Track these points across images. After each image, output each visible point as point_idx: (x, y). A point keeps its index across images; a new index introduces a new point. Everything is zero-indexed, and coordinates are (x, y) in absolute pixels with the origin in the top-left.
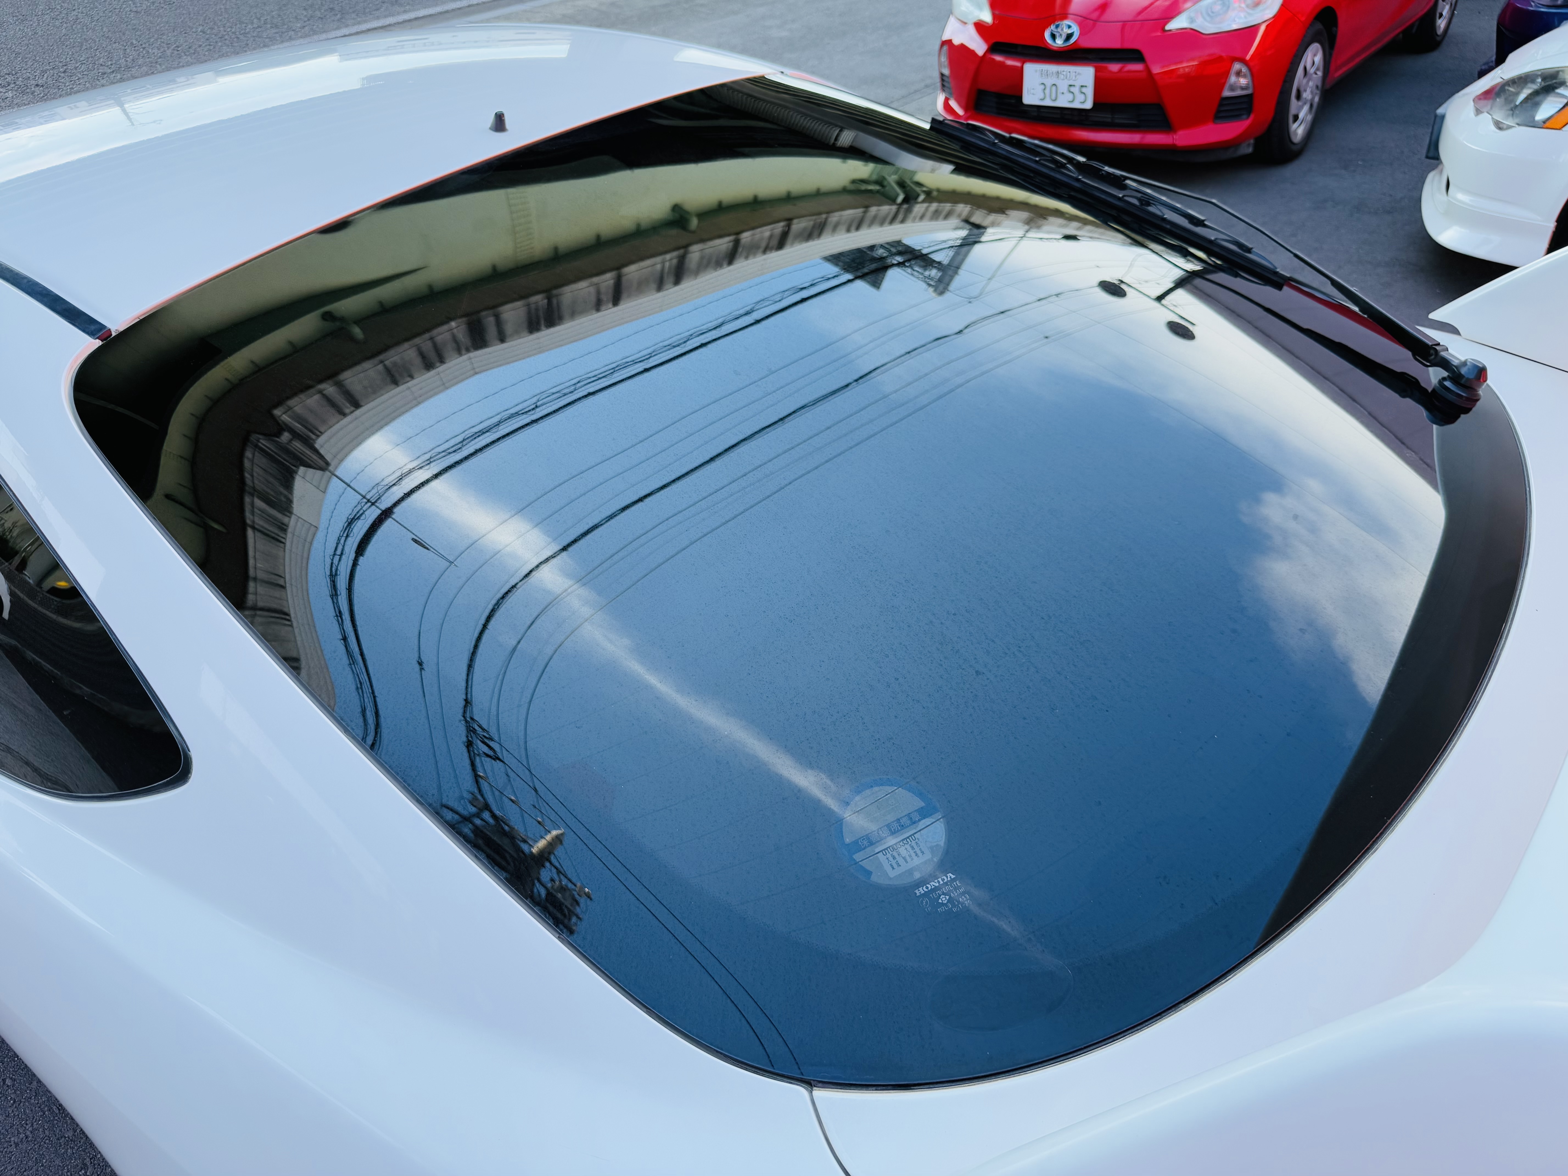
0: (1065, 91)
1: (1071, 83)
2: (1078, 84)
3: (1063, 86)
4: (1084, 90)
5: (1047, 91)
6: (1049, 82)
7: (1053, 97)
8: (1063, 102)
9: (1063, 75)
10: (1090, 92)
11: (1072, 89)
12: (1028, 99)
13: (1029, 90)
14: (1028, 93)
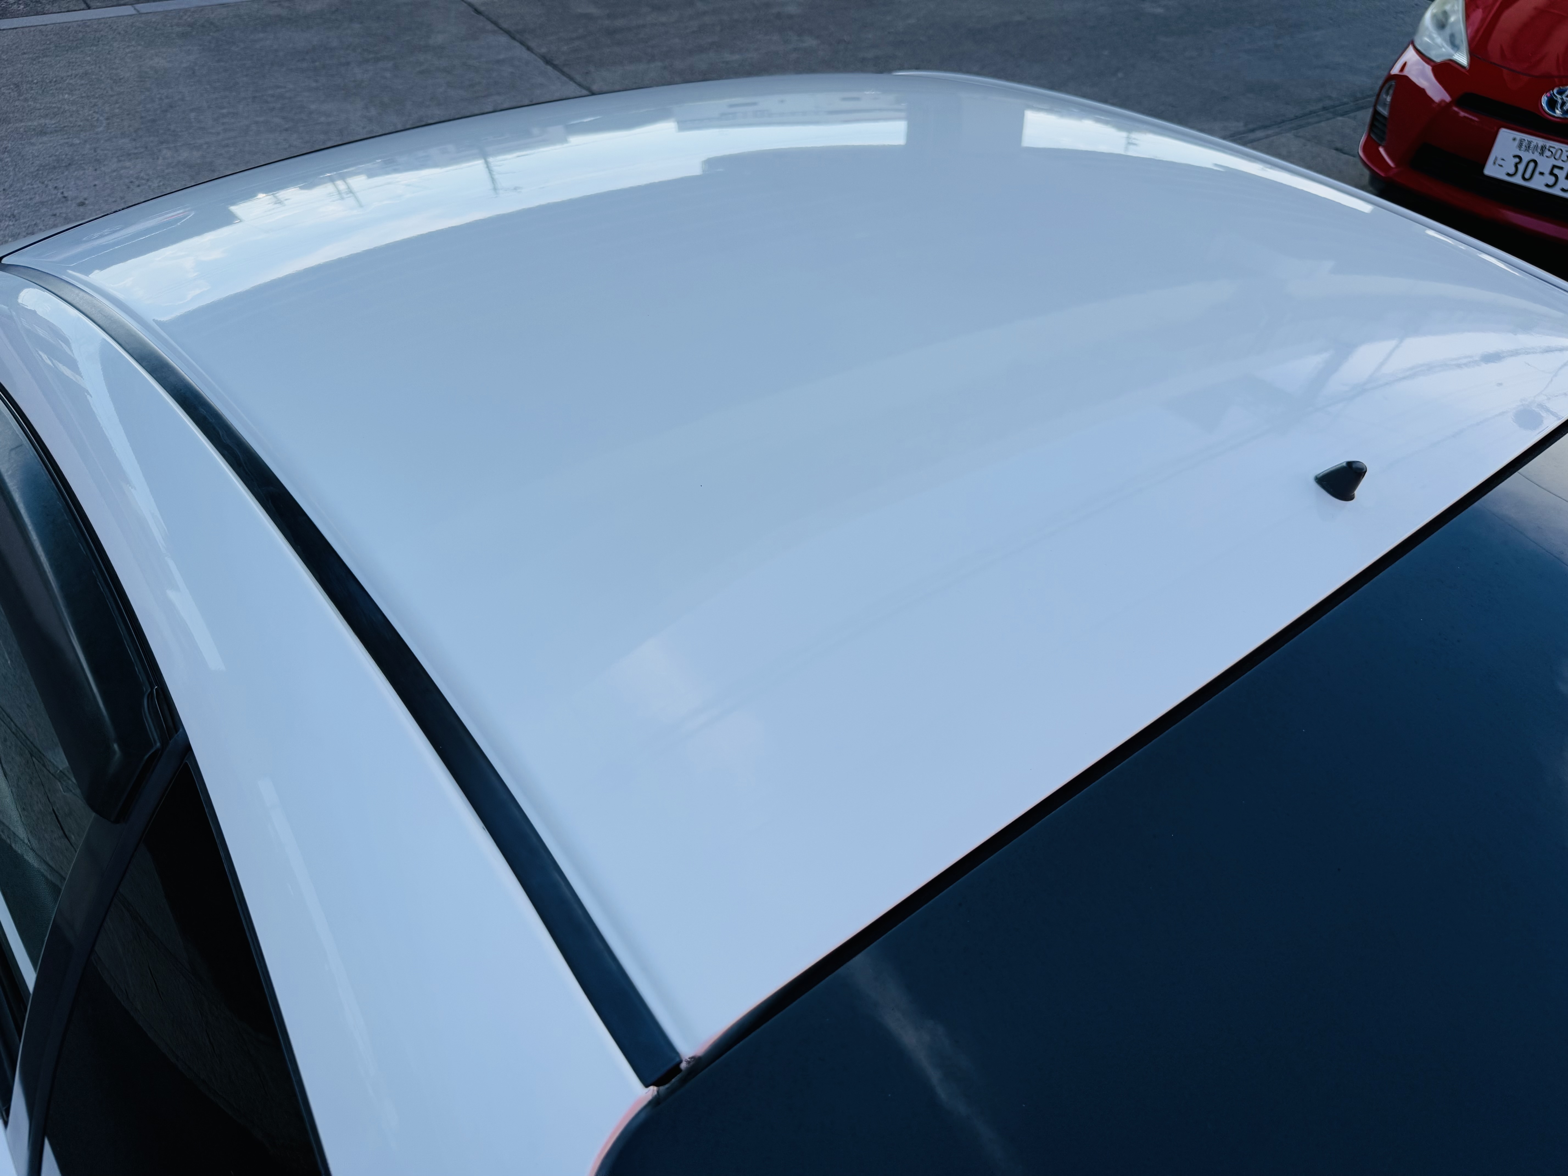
0: (1547, 171)
1: (1558, 163)
3: (1545, 164)
5: (1521, 167)
6: (1526, 156)
7: (1527, 176)
8: (1538, 184)
9: (1551, 152)
11: (1556, 171)
12: (1490, 170)
13: (1496, 159)
14: (1494, 163)
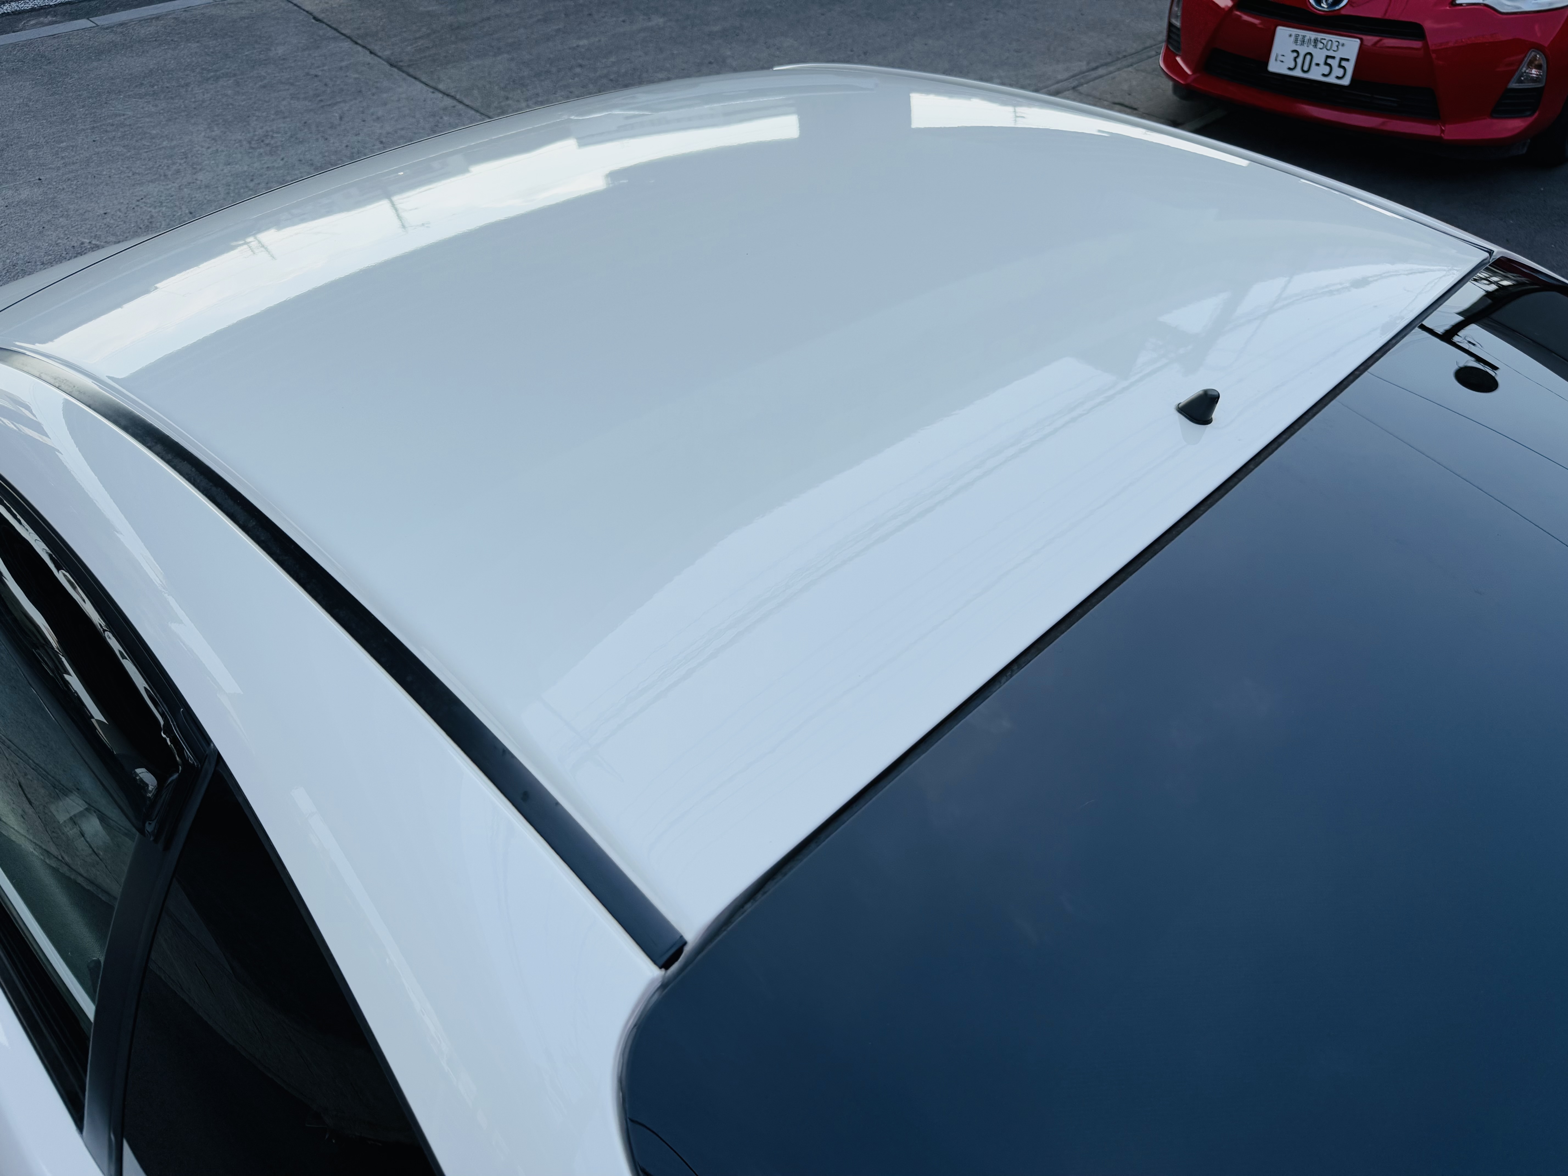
0: (1321, 61)
1: (1331, 53)
2: (1338, 55)
3: (1319, 56)
4: (1344, 63)
5: (1300, 61)
6: (1303, 50)
7: (1306, 68)
8: (1316, 74)
9: (1323, 43)
10: (1350, 67)
11: (1330, 61)
12: (1274, 67)
13: (1277, 56)
14: (1276, 60)
